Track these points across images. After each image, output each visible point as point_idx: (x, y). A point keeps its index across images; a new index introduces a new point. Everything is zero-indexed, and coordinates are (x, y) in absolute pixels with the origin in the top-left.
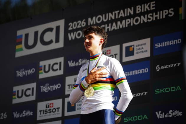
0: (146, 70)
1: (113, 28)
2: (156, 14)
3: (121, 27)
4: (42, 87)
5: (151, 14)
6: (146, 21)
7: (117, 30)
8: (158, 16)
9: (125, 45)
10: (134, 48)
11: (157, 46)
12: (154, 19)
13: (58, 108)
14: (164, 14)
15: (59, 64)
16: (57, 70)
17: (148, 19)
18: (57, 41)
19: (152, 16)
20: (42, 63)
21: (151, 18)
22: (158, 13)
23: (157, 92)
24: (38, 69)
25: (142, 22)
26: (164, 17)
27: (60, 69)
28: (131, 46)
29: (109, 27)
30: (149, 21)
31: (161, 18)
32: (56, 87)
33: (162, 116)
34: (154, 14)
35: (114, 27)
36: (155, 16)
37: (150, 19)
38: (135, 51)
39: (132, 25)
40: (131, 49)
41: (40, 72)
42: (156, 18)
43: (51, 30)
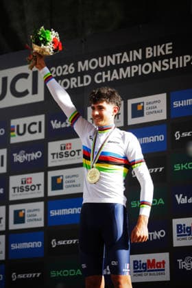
0: (161, 138)
1: (113, 77)
2: (174, 60)
3: (125, 76)
4: (15, 155)
5: (167, 60)
6: (159, 69)
7: (119, 80)
8: (176, 63)
9: (131, 102)
10: (143, 107)
11: (176, 104)
12: (171, 68)
13: (39, 185)
14: (185, 61)
15: (38, 125)
16: (36, 132)
17: (162, 66)
18: (35, 91)
19: (169, 63)
20: (14, 122)
21: (167, 65)
22: (177, 58)
23: (177, 167)
24: (9, 130)
25: (154, 71)
26: (185, 65)
27: (40, 131)
28: (140, 104)
29: (109, 76)
30: (164, 69)
31: (181, 66)
32: (35, 156)
33: (184, 201)
34: (171, 59)
35: (115, 76)
36: (172, 63)
37: (165, 67)
38: (145, 111)
39: (140, 74)
40: (139, 108)
41: (12, 134)
42: (174, 66)
43: (25, 76)
